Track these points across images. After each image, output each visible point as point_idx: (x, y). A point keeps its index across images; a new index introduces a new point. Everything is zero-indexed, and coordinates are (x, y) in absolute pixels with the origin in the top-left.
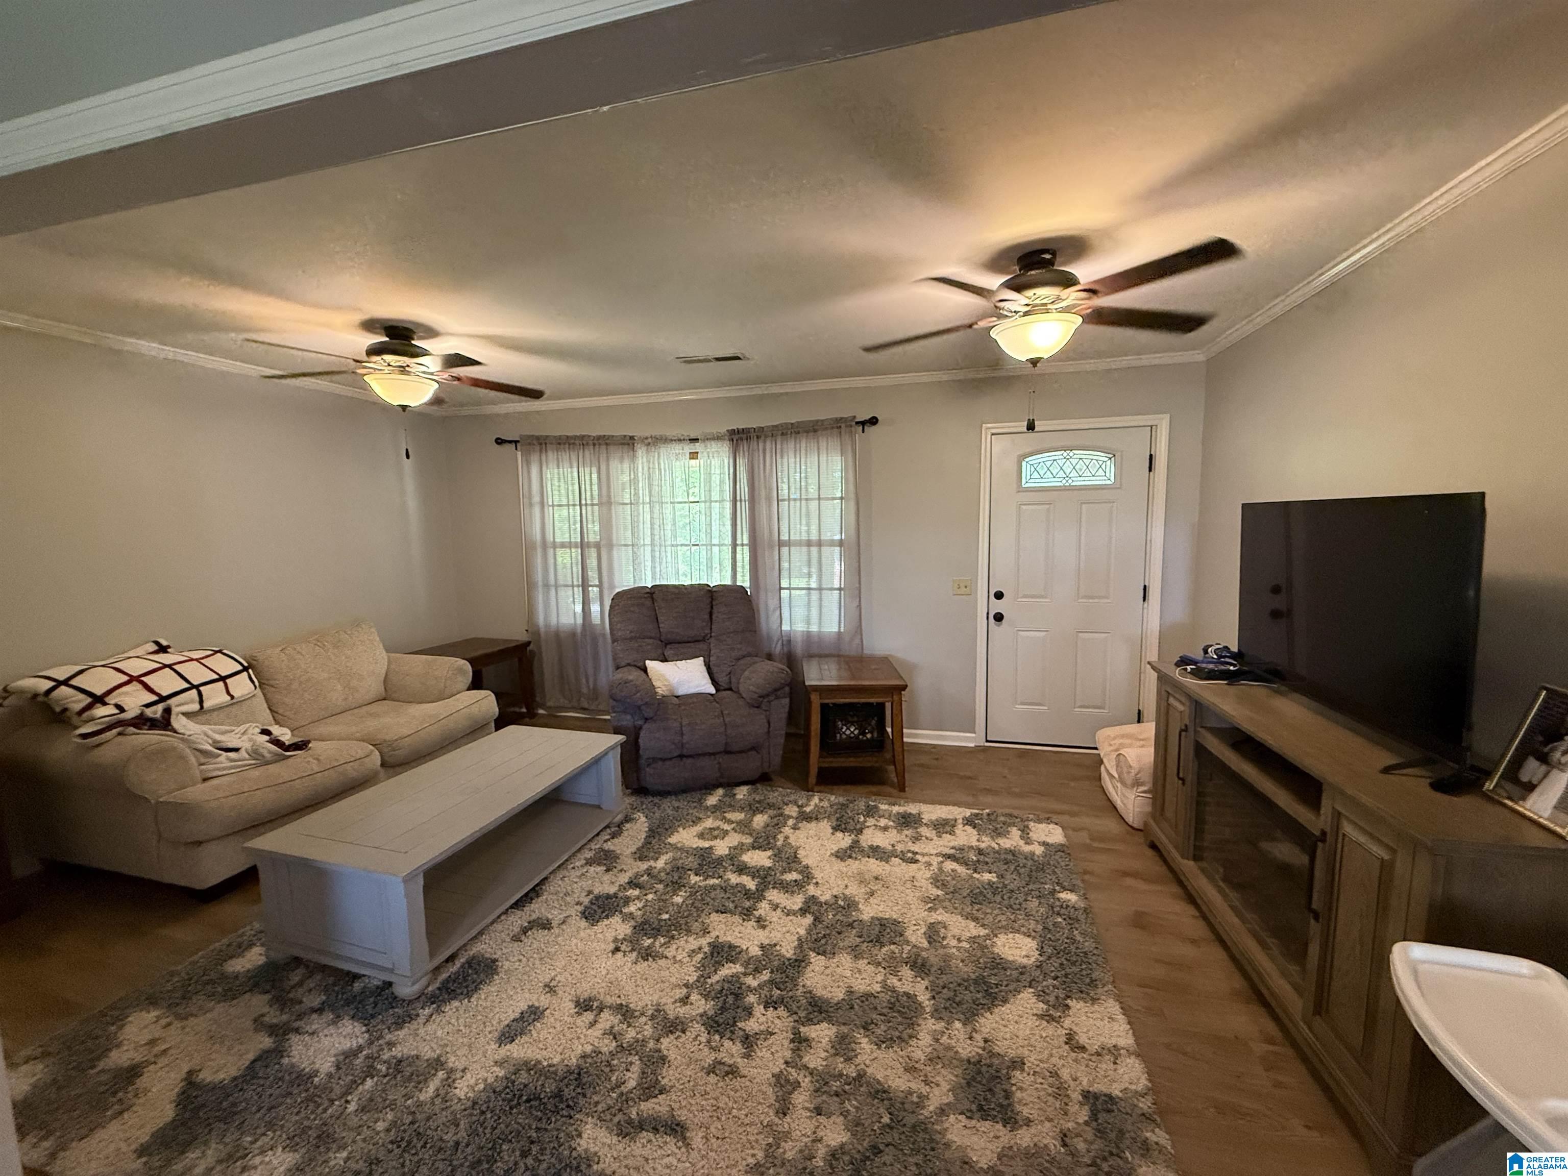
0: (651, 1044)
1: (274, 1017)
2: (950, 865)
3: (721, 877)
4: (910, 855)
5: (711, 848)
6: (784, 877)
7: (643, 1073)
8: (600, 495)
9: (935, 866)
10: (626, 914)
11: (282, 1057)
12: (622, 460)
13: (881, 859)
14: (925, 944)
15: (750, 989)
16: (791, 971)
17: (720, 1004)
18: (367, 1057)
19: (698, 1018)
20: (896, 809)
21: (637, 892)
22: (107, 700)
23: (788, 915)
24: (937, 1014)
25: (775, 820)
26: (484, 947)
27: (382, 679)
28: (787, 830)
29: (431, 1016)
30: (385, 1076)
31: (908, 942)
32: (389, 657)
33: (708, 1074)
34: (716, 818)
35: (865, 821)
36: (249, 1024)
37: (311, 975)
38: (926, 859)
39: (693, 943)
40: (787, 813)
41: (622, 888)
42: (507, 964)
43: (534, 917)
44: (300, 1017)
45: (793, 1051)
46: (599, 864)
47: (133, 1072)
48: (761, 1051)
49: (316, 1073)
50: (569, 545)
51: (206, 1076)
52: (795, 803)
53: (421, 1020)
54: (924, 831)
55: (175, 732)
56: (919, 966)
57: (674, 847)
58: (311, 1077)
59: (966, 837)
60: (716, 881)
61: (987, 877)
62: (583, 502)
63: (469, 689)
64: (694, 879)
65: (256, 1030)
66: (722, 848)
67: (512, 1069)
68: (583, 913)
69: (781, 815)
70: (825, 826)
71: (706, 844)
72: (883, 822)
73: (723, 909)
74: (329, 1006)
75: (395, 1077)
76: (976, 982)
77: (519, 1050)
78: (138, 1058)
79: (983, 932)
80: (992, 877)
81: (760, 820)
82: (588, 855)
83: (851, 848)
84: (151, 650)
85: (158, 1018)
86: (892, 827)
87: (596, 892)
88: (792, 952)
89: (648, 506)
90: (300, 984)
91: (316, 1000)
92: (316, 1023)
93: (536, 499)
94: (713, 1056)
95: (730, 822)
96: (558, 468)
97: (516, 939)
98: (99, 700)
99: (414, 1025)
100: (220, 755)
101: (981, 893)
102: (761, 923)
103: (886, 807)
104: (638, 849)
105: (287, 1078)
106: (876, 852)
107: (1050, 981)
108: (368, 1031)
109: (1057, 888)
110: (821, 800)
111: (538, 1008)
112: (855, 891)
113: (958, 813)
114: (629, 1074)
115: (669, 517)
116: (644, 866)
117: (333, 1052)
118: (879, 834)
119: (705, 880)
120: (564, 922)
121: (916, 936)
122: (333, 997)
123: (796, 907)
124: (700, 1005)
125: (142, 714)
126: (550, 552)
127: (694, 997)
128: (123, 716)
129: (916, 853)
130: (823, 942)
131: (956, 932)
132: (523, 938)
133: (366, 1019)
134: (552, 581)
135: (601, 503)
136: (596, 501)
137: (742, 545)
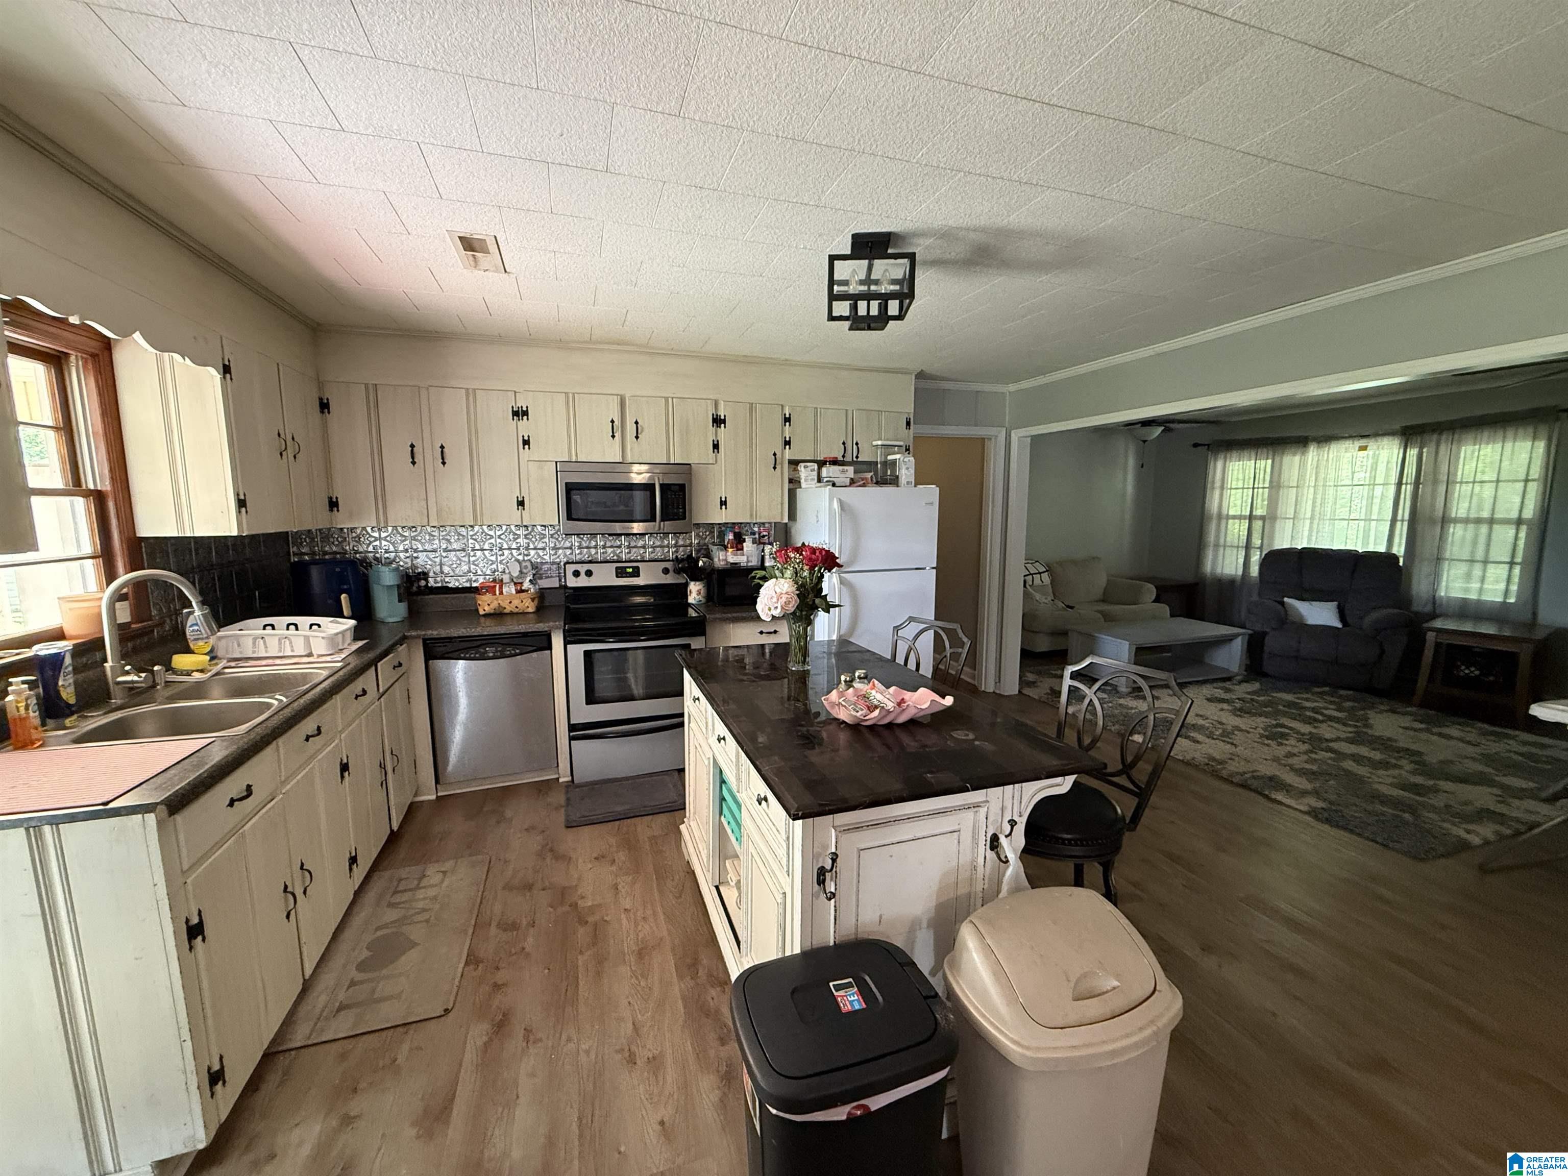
0: (1229, 730)
4: (1475, 743)
8: (1271, 482)
10: (1231, 705)
15: (1293, 737)
16: (1323, 741)
19: (1257, 733)
25: (1363, 707)
27: (1104, 588)
31: (1421, 758)
32: (1108, 579)
33: (1255, 742)
35: (1451, 725)
38: (1488, 747)
39: (1267, 720)
45: (1305, 752)
48: (1286, 747)
50: (1240, 518)
57: (1274, 697)
62: (1256, 486)
63: (1153, 601)
64: (1280, 707)
70: (1408, 718)
72: (1469, 729)
73: (1293, 718)
82: (1215, 686)
83: (1420, 729)
86: (1475, 732)
87: (1216, 696)
88: (1330, 738)
89: (1313, 488)
93: (1218, 484)
94: (1260, 740)
95: (1324, 699)
96: (1239, 462)
110: (1418, 710)
112: (1402, 739)
115: (1331, 496)
119: (1288, 709)
121: (1431, 759)
126: (1224, 522)
129: (1480, 744)
134: (1222, 541)
135: (1271, 487)
136: (1267, 485)
137: (1403, 521)
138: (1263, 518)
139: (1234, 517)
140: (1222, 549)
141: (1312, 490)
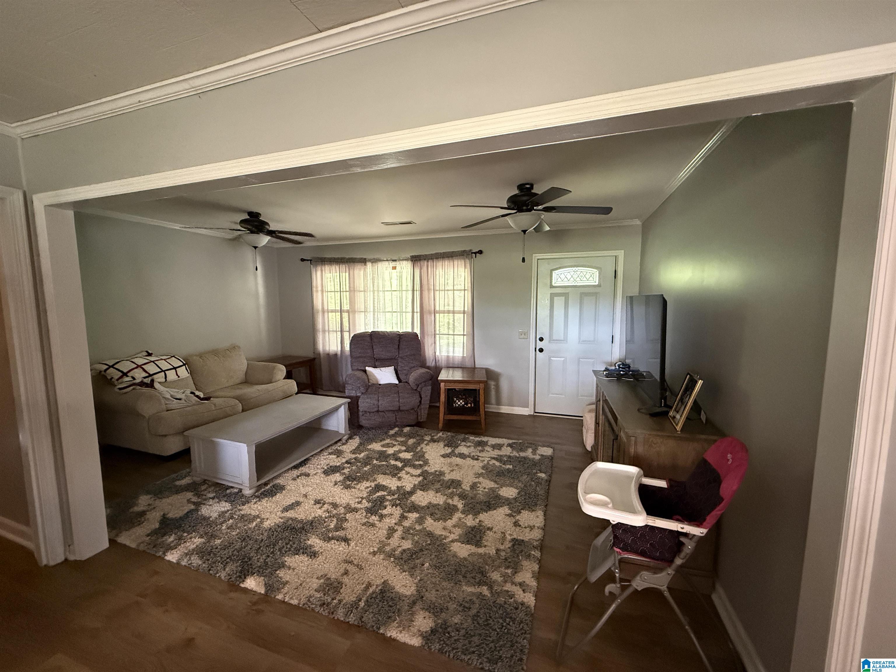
0: (343, 516)
1: (195, 499)
2: (494, 461)
3: (387, 462)
4: (476, 457)
5: (386, 451)
6: (415, 463)
7: (337, 523)
8: (350, 287)
9: (486, 462)
10: (342, 473)
11: (198, 512)
12: (360, 269)
13: (462, 458)
14: (469, 489)
15: (388, 500)
16: (407, 496)
17: (374, 505)
18: (231, 513)
19: (364, 509)
20: (477, 439)
21: (349, 465)
22: (128, 374)
23: (412, 476)
24: (463, 512)
25: (418, 442)
26: (280, 481)
27: (245, 373)
28: (423, 445)
29: (256, 502)
30: (237, 519)
31: (462, 488)
32: (248, 363)
33: (363, 525)
34: (391, 440)
35: (461, 443)
36: (185, 501)
37: (210, 486)
38: (483, 459)
39: (368, 484)
40: (425, 438)
41: (343, 463)
42: (289, 487)
43: (303, 472)
44: (205, 500)
45: (399, 520)
46: (334, 455)
47: (143, 514)
48: (386, 520)
49: (211, 517)
50: (335, 311)
51: (170, 515)
52: (431, 435)
53: (252, 503)
54: (487, 448)
55: (155, 389)
56: (462, 496)
57: (369, 450)
58: (209, 518)
59: (507, 451)
60: (384, 463)
61: (508, 466)
62: (342, 290)
63: (284, 379)
64: (375, 462)
65: (188, 503)
66: (391, 451)
67: (286, 520)
68: (324, 472)
69: (423, 439)
70: (441, 444)
71: (384, 449)
72: (469, 444)
73: (384, 473)
74: (217, 497)
75: (241, 520)
76: (485, 502)
77: (290, 514)
78: (145, 509)
79: (496, 486)
80: (511, 467)
81: (411, 441)
82: (330, 451)
83: (450, 453)
84: (145, 355)
85: (151, 498)
86: (472, 446)
87: (331, 464)
88: (410, 489)
89: (372, 292)
90: (205, 490)
91: (212, 495)
92: (211, 502)
93: (320, 288)
94: (366, 520)
95: (397, 441)
96: (330, 273)
97: (294, 479)
98: (125, 374)
99: (249, 505)
100: (174, 401)
101: (503, 472)
102: (400, 479)
103: (473, 438)
104: (353, 450)
105: (200, 518)
106: (462, 456)
107: (518, 504)
108: (231, 506)
109: (538, 472)
110: (443, 434)
111: (299, 502)
112: (446, 469)
113: (505, 441)
114: (332, 524)
115: (381, 298)
116: (354, 456)
117: (217, 511)
118: (465, 449)
119: (380, 462)
120: (315, 474)
121: (466, 487)
122: (218, 495)
123: (417, 474)
124: (366, 504)
125: (142, 381)
126: (326, 314)
127: (364, 501)
128: (134, 381)
129: (478, 456)
130: (424, 486)
131: (484, 485)
132: (297, 479)
133: (231, 502)
134: (327, 328)
135: (350, 291)
136: (348, 290)
137: (417, 312)
138: (348, 311)
139: (332, 311)
140: (327, 334)
141: (372, 293)
